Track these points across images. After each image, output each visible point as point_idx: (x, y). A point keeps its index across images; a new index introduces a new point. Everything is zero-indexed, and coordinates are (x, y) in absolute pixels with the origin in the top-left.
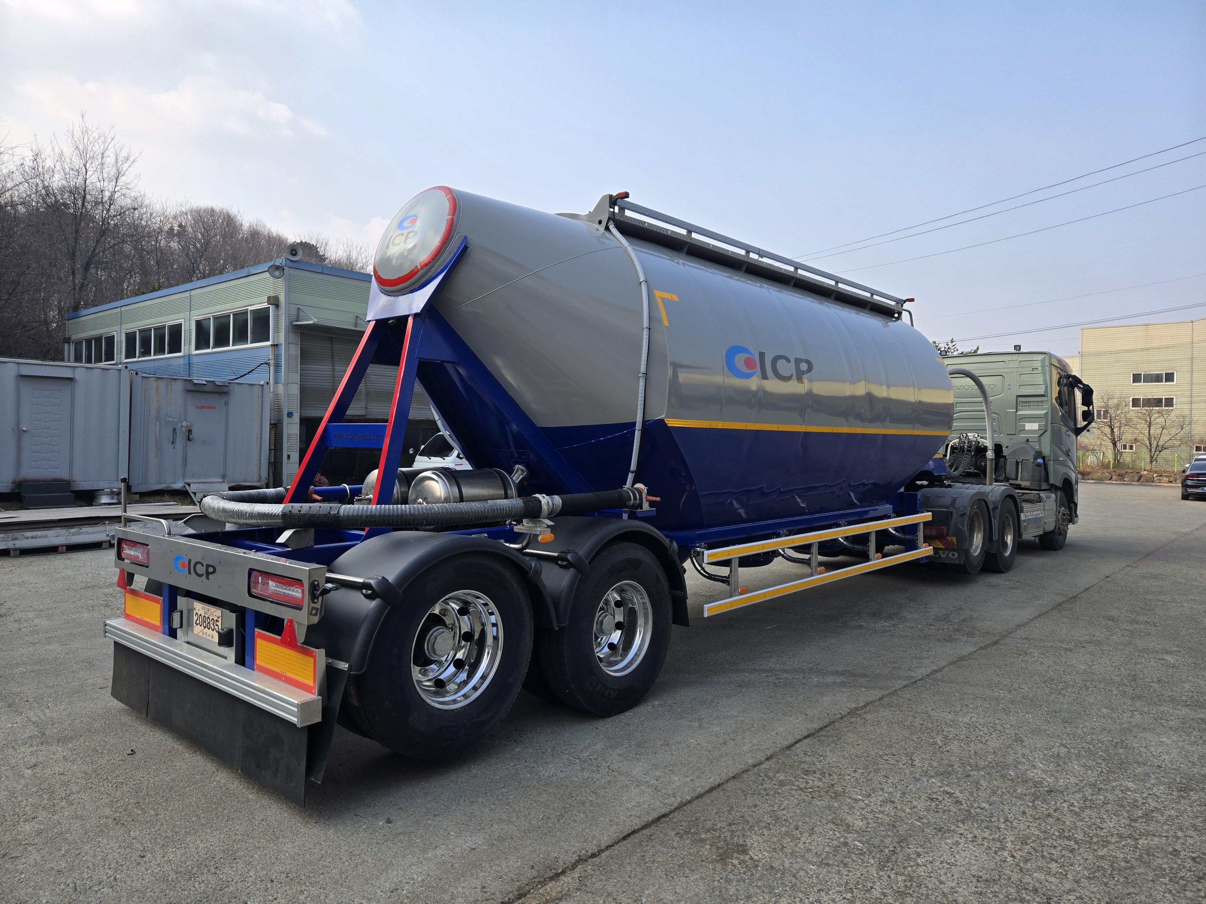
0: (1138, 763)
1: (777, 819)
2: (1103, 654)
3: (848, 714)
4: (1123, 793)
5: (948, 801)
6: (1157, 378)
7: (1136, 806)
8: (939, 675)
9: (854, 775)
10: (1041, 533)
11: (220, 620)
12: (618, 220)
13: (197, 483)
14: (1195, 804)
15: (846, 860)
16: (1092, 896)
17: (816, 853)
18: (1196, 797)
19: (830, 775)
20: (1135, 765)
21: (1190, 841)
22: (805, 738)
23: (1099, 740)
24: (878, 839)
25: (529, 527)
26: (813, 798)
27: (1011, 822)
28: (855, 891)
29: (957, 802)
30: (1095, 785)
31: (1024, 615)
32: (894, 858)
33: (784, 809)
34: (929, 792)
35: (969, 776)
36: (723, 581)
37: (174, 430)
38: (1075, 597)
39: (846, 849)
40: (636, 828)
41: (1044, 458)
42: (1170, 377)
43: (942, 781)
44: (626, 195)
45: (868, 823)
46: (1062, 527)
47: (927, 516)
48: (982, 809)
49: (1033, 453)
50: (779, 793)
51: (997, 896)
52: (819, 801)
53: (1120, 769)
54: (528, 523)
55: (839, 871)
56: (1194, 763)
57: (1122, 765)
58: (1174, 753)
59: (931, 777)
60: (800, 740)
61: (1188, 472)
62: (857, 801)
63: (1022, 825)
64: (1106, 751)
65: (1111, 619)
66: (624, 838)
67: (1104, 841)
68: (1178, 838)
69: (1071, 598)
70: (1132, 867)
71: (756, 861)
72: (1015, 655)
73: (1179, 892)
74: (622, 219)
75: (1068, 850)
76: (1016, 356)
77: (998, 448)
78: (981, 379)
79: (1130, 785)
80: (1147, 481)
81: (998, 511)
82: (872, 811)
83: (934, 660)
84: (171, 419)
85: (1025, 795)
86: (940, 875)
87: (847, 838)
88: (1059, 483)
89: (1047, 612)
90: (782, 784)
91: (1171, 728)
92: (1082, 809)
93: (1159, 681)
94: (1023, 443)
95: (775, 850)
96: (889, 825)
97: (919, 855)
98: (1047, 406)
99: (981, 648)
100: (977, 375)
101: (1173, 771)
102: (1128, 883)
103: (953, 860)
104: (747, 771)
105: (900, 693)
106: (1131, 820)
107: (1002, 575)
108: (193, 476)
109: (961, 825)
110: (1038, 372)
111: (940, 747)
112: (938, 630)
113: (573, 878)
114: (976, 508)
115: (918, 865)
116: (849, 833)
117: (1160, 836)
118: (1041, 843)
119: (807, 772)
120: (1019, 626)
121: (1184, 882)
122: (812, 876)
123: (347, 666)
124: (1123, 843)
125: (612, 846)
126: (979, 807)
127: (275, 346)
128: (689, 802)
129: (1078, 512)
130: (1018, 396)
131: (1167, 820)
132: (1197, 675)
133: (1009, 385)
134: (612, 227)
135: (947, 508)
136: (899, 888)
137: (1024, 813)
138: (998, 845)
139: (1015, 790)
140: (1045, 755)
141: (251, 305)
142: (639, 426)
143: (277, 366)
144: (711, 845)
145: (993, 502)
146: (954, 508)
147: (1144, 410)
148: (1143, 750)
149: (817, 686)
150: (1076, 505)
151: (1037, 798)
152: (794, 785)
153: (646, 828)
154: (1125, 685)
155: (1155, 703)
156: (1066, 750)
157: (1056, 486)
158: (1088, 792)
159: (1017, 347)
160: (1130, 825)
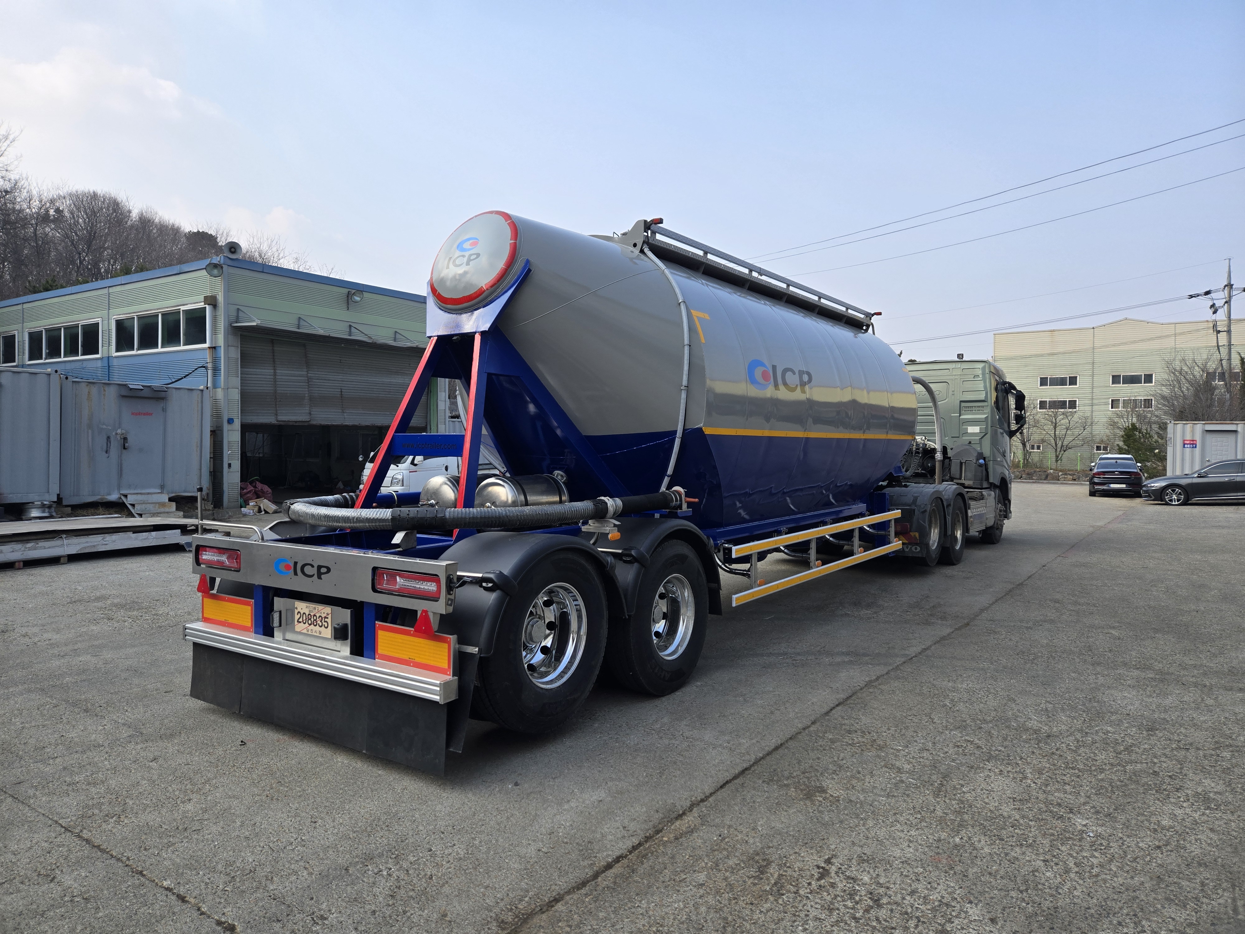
0: (1111, 713)
1: (840, 767)
2: (1059, 630)
3: (865, 686)
4: (1105, 735)
5: (970, 747)
6: (1061, 382)
7: (1118, 743)
8: (929, 652)
9: (889, 732)
10: (984, 528)
11: (330, 617)
12: (651, 243)
13: (134, 494)
14: (1162, 739)
15: (907, 792)
16: (1102, 805)
17: (882, 789)
18: (1161, 735)
19: (869, 733)
20: (1109, 714)
21: (1164, 765)
22: (837, 705)
23: (1075, 697)
24: (926, 776)
25: (595, 527)
26: (862, 750)
27: (1026, 760)
28: (922, 812)
29: (978, 747)
30: (1082, 730)
31: (984, 600)
32: (943, 789)
33: (842, 760)
34: (954, 741)
35: (981, 728)
36: (743, 575)
37: (108, 438)
38: (1022, 584)
39: (904, 785)
40: (728, 779)
41: (984, 459)
42: (1073, 381)
43: (961, 732)
44: (661, 221)
45: (913, 766)
46: (999, 522)
47: (896, 513)
48: (1000, 751)
49: (975, 454)
50: (833, 748)
51: (1032, 810)
52: (868, 752)
53: (1099, 717)
54: (594, 524)
55: (905, 800)
56: (1154, 711)
57: (1099, 715)
58: (1137, 704)
59: (951, 730)
60: (834, 708)
61: (1095, 471)
62: (898, 751)
63: (1034, 761)
64: (1084, 705)
65: (1057, 601)
66: (722, 787)
67: (1100, 769)
68: (1155, 763)
69: (1019, 585)
70: (1126, 785)
71: (836, 797)
72: (986, 634)
73: (1165, 799)
74: (654, 242)
75: (1075, 776)
76: (960, 364)
77: (944, 450)
78: (931, 385)
79: (1109, 729)
80: (1053, 479)
81: (951, 508)
82: (913, 758)
83: (920, 640)
84: (104, 427)
85: (1030, 739)
86: (984, 799)
87: (901, 777)
88: (997, 482)
89: (1002, 597)
90: (832, 741)
91: (1129, 686)
92: (1078, 747)
93: (1110, 650)
94: (966, 445)
95: (847, 789)
96: (931, 766)
97: (962, 786)
98: (988, 410)
99: (956, 629)
100: (927, 382)
101: (1140, 717)
102: (1126, 795)
103: (990, 788)
104: (800, 733)
105: (902, 668)
106: (1117, 753)
107: (954, 566)
108: (129, 487)
109: (987, 763)
110: (979, 379)
111: (950, 708)
112: (915, 615)
113: (694, 817)
114: (934, 506)
115: (964, 792)
116: (901, 773)
117: (1141, 763)
118: (1053, 773)
119: (849, 732)
120: (982, 611)
121: (1167, 793)
122: (885, 804)
123: (477, 649)
124: (1115, 769)
125: (714, 793)
126: (997, 750)
127: (213, 348)
128: (762, 758)
129: (1011, 509)
130: (961, 402)
131: (1144, 751)
132: (1140, 645)
133: (953, 391)
134: (646, 250)
135: (909, 505)
136: (955, 809)
137: (1033, 753)
138: (1021, 775)
139: (1021, 737)
140: (1036, 710)
141: (184, 305)
142: (679, 434)
143: (216, 370)
144: (795, 788)
145: (947, 500)
146: (916, 506)
147: (1051, 412)
148: (1112, 703)
149: (830, 665)
150: (1010, 502)
151: (1040, 741)
152: (843, 742)
153: (736, 779)
154: (1084, 654)
155: (1112, 667)
156: (1052, 705)
157: (994, 484)
158: (1079, 736)
159: (960, 356)
160: (1116, 757)
